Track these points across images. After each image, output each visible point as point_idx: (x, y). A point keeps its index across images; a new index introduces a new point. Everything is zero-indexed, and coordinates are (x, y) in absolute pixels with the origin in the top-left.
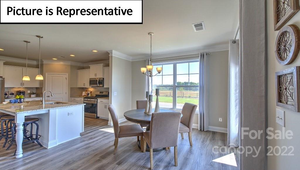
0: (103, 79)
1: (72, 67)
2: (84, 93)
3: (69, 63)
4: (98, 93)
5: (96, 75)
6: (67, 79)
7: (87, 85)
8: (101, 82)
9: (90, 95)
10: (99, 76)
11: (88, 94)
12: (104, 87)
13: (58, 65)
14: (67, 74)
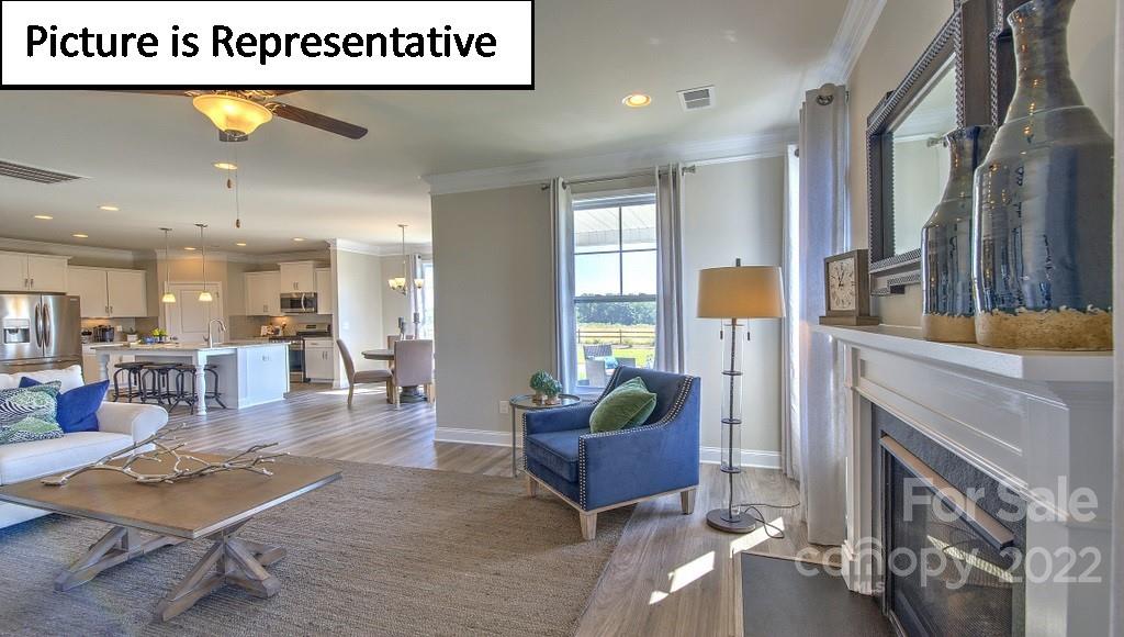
0: (316, 294)
1: (230, 265)
2: (264, 330)
3: (223, 257)
4: (303, 329)
5: (296, 286)
6: (221, 295)
7: (274, 309)
8: (311, 301)
9: (281, 334)
10: (305, 288)
11: (277, 331)
12: (319, 313)
13: (192, 261)
14: (220, 284)
